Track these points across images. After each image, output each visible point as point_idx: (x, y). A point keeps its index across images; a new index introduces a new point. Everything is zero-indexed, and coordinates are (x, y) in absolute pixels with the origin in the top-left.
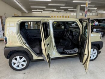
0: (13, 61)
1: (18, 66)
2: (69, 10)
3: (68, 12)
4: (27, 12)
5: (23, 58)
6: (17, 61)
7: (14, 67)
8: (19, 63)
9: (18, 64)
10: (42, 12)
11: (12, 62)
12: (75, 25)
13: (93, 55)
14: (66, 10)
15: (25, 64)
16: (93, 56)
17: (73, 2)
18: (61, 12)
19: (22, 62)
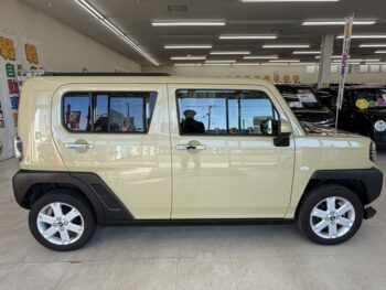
0: (42, 217)
1: (57, 235)
2: (295, 53)
3: (296, 62)
4: (157, 64)
5: (74, 209)
6: (54, 218)
7: (45, 237)
8: (61, 225)
9: (57, 229)
10: (202, 61)
11: (39, 220)
12: (301, 106)
13: (337, 221)
14: (285, 54)
15: (79, 230)
16: (339, 227)
17: (306, 24)
18: (267, 61)
19: (70, 224)
